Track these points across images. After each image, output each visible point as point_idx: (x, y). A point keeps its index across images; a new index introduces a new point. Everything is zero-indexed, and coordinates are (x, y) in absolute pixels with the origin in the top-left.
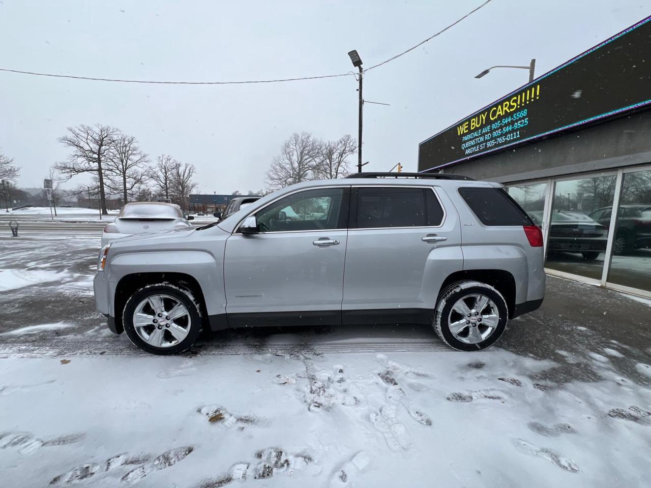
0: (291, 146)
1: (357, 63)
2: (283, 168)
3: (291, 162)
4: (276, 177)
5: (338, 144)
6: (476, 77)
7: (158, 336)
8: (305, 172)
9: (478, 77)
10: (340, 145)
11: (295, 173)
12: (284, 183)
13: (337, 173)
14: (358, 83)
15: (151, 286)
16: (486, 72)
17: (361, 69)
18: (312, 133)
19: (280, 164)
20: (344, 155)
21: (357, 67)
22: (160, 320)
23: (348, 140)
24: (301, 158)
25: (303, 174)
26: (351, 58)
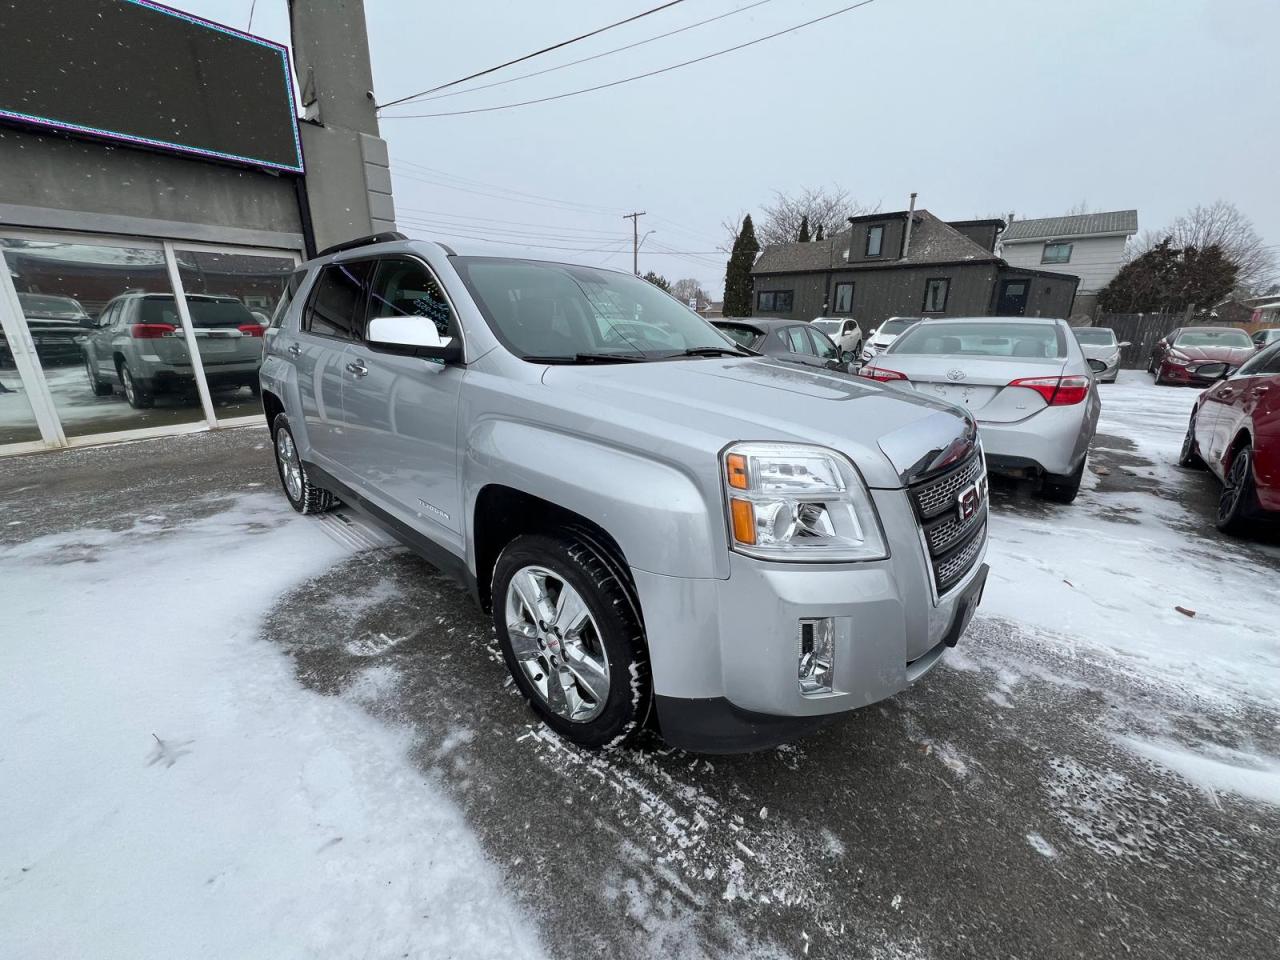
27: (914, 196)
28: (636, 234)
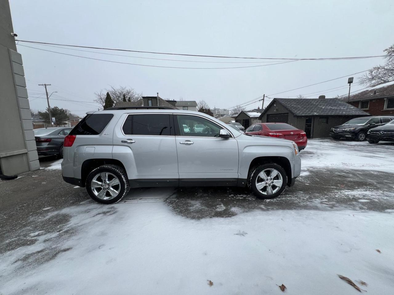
27: (158, 93)
28: (47, 92)
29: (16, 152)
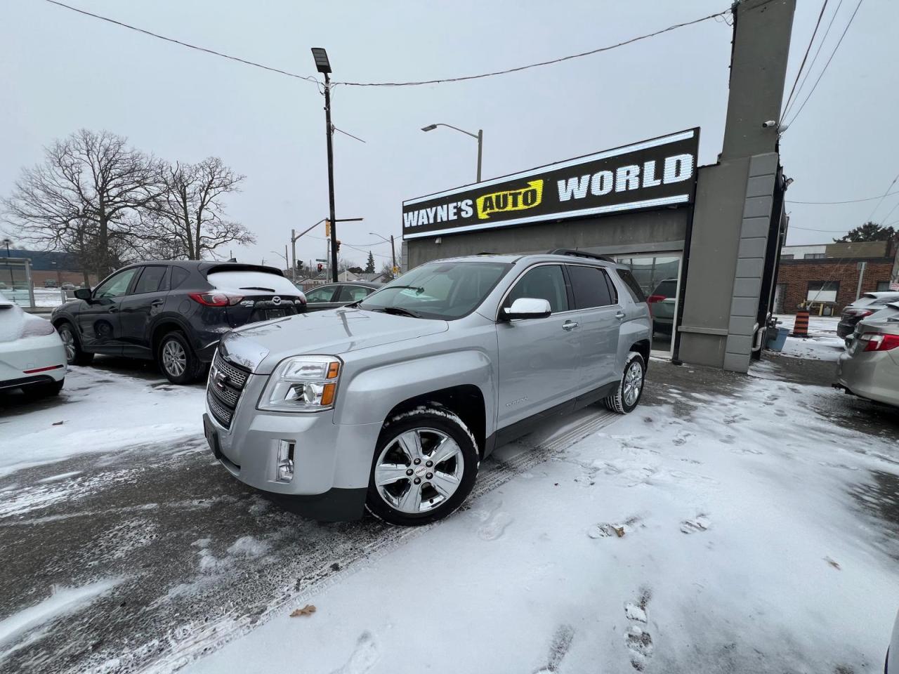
0: (76, 154)
1: (324, 68)
2: (53, 195)
3: (78, 187)
4: (35, 212)
5: (197, 171)
6: (423, 129)
7: (415, 495)
8: (116, 209)
9: (425, 130)
10: (201, 173)
11: (90, 208)
12: (63, 226)
13: (199, 219)
14: (323, 98)
15: (402, 416)
16: (433, 127)
17: (327, 79)
18: (127, 138)
19: (43, 185)
20: (212, 192)
21: (323, 74)
22: (417, 469)
23: (217, 167)
24: (105, 182)
25: (111, 213)
26: (315, 57)
29: (704, 330)
